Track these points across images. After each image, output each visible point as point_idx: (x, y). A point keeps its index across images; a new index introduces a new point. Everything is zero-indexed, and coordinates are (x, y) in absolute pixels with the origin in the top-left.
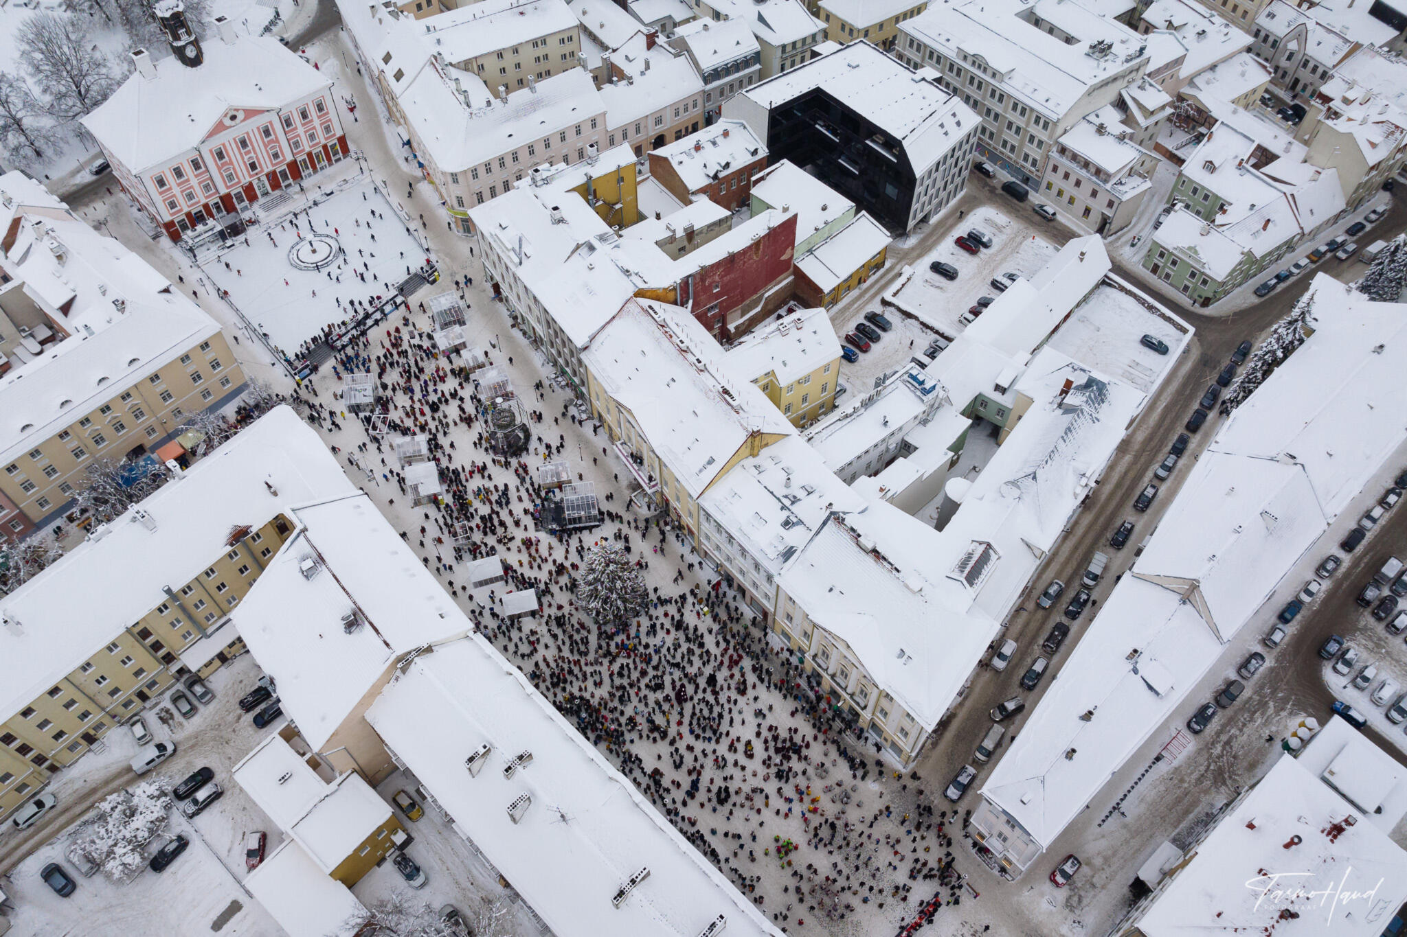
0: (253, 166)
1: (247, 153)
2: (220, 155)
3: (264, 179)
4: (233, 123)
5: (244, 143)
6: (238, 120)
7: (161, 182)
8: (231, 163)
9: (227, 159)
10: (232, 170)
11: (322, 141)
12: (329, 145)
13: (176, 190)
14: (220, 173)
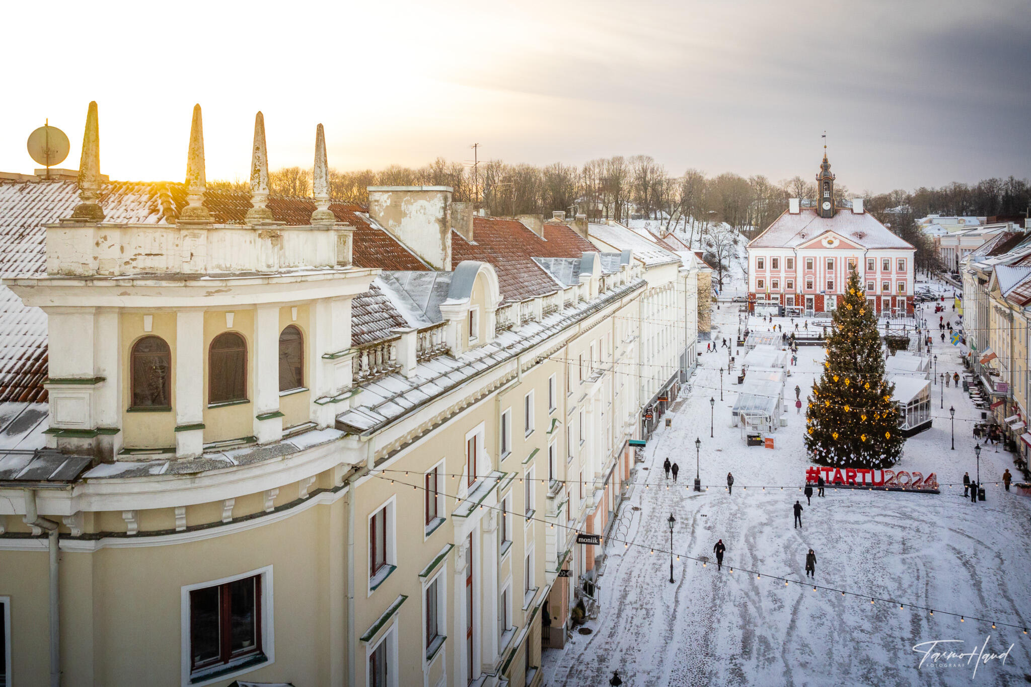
0: (830, 285)
1: (829, 273)
2: (810, 266)
3: (835, 297)
4: (828, 246)
5: (830, 266)
6: (832, 246)
7: (761, 265)
8: (815, 275)
9: (813, 270)
10: (813, 280)
11: (894, 293)
12: (898, 298)
13: (768, 274)
14: (804, 277)
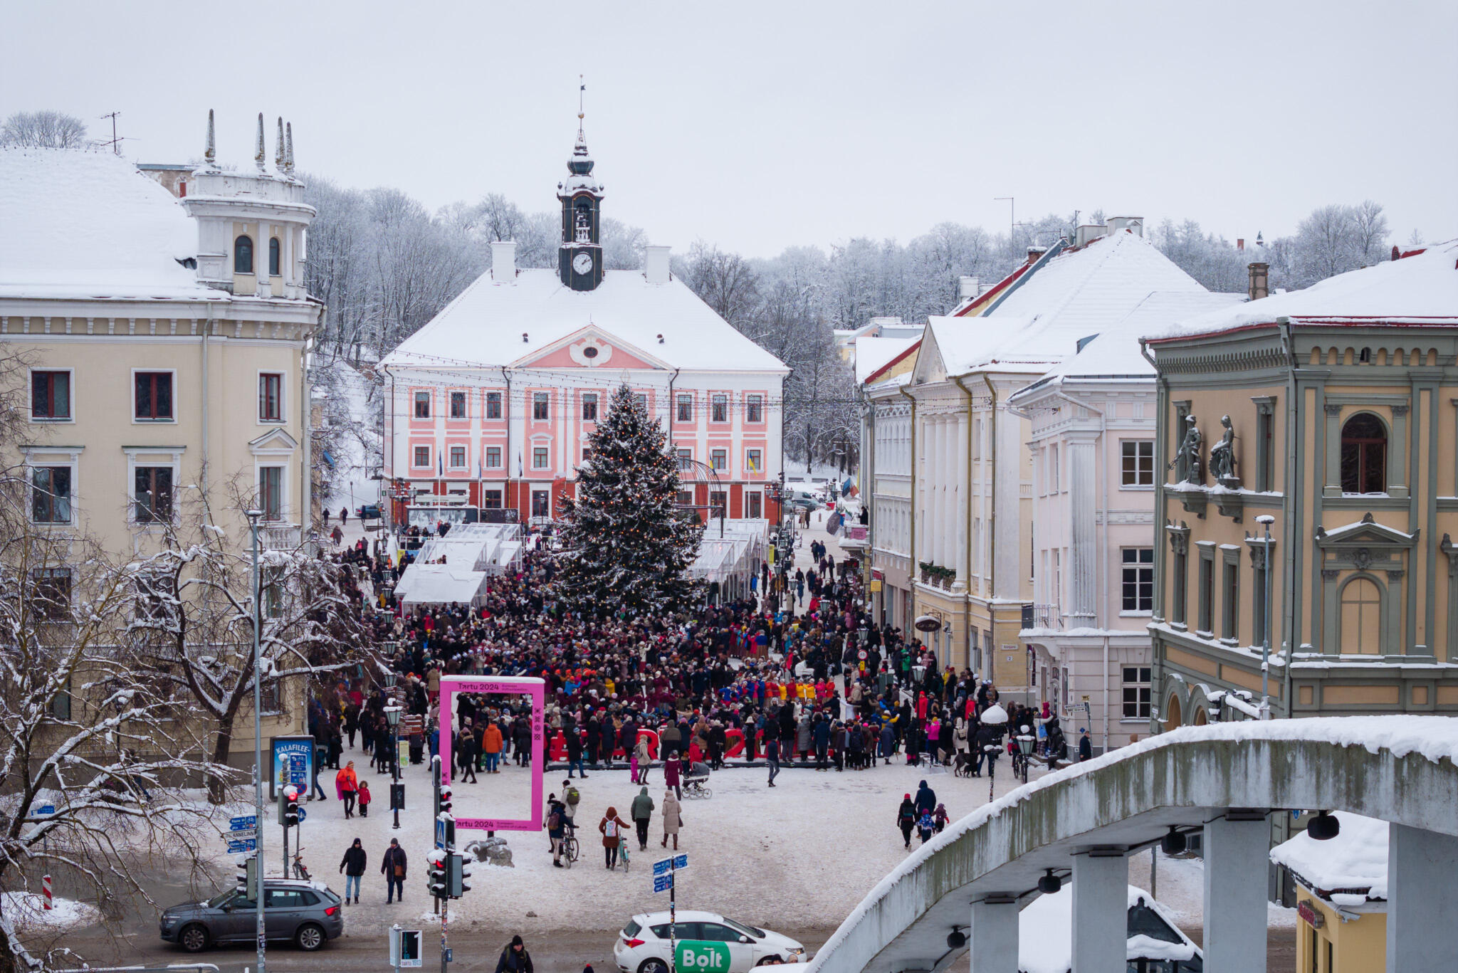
4: (586, 361)
5: (590, 410)
6: (596, 361)
7: (422, 409)
9: (549, 422)
10: (549, 446)
11: (737, 477)
12: (745, 488)
13: (440, 431)
14: (528, 441)
